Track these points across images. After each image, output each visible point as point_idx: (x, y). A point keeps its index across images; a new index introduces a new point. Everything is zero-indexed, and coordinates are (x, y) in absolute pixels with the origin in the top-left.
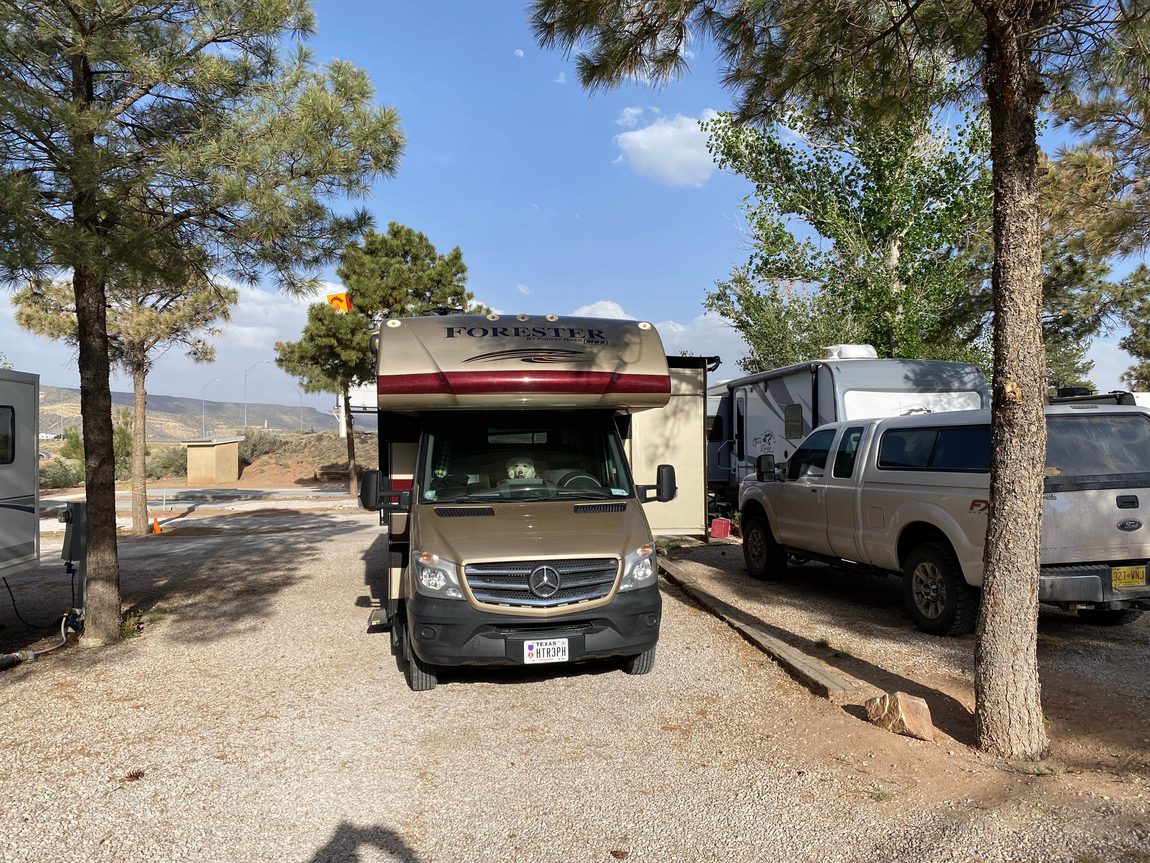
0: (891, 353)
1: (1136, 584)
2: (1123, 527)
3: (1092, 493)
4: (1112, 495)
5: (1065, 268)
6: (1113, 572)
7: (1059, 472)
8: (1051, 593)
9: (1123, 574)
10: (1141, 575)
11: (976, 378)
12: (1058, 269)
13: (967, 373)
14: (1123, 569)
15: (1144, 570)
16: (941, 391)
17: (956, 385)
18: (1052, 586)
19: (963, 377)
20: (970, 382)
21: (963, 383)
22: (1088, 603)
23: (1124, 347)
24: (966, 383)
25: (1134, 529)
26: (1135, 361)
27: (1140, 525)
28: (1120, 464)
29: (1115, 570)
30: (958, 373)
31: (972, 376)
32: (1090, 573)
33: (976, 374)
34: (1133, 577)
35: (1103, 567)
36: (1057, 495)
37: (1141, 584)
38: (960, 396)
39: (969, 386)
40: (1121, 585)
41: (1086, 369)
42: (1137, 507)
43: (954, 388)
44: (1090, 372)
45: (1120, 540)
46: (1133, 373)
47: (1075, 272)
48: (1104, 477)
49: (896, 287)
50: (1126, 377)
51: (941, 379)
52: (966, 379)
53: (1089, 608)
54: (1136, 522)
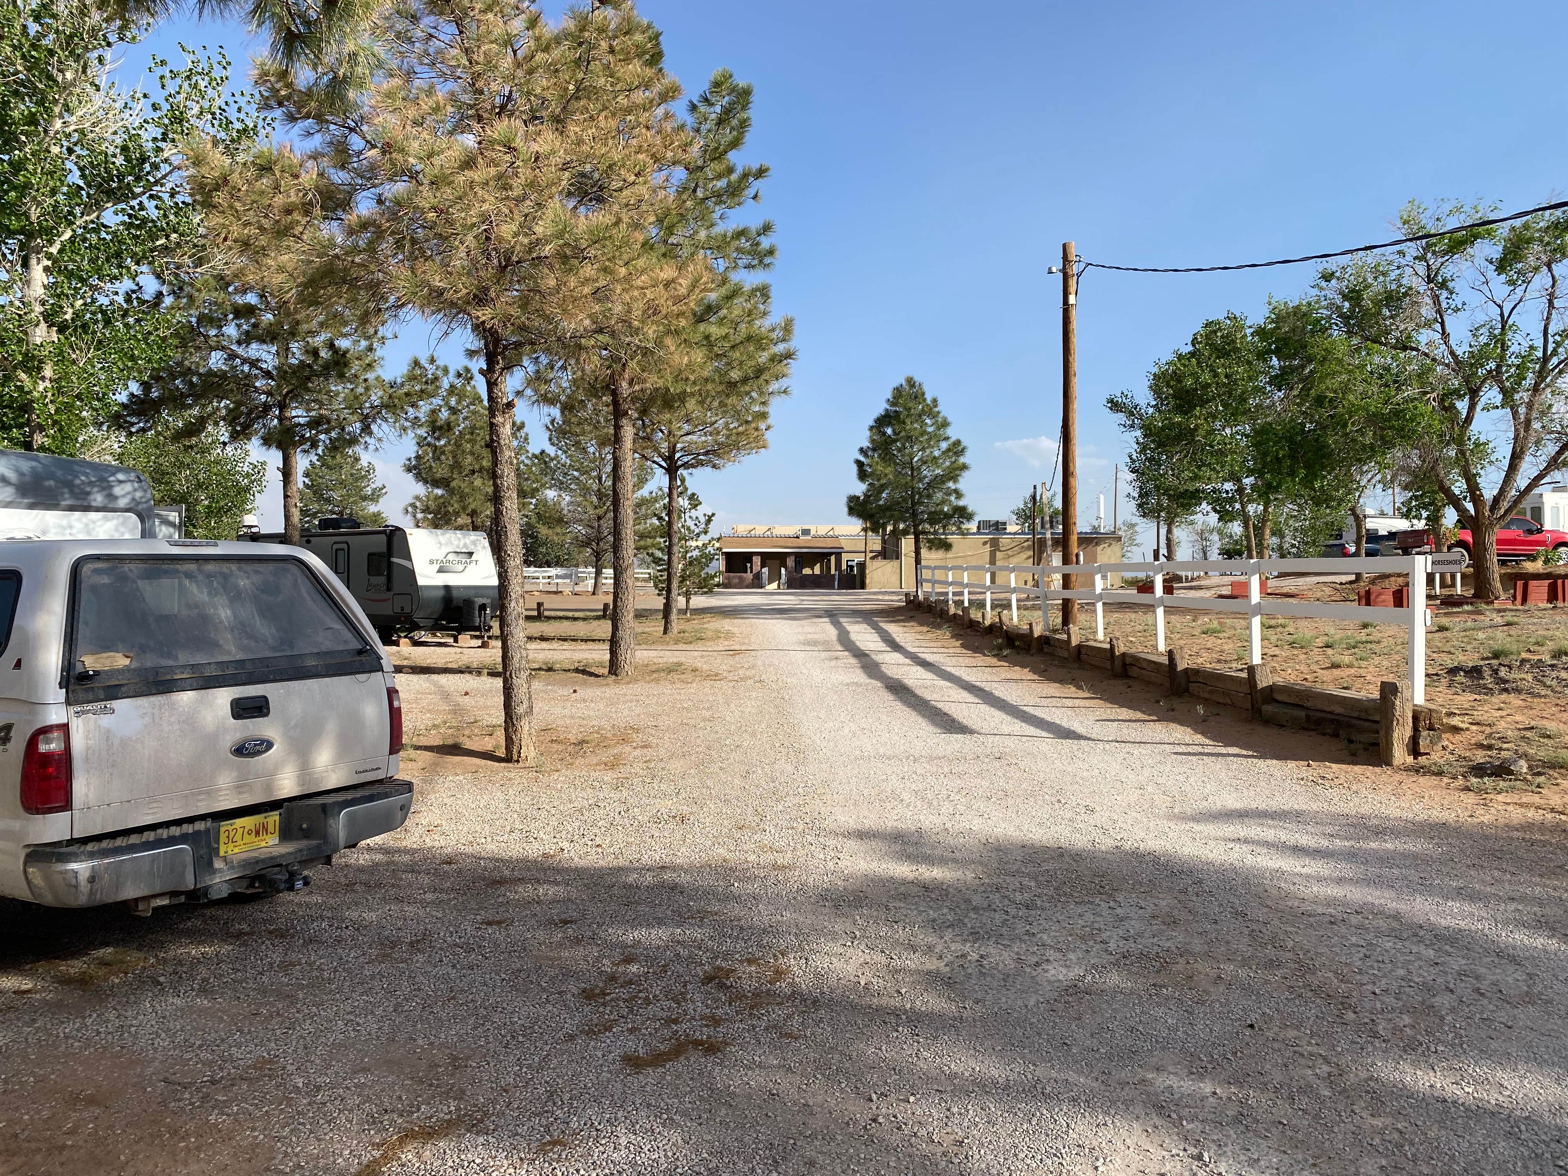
0: (30, 443)
1: (263, 844)
2: (240, 751)
3: (186, 698)
4: (224, 697)
5: (324, 354)
6: (222, 829)
7: (127, 662)
8: (92, 893)
9: (240, 831)
10: (271, 828)
11: (135, 490)
12: (315, 353)
13: (121, 482)
14: (239, 822)
15: (277, 818)
16: (71, 509)
17: (98, 498)
18: (92, 879)
19: (111, 487)
20: (123, 496)
21: (112, 497)
22: (173, 894)
23: (409, 470)
24: (116, 498)
25: (259, 753)
26: (420, 489)
27: (270, 745)
28: (246, 642)
29: (225, 826)
30: (103, 479)
31: (128, 487)
32: (172, 841)
33: (136, 485)
34: (257, 833)
35: (200, 826)
36: (116, 704)
37: (271, 843)
38: (107, 519)
39: (122, 503)
40: (236, 850)
41: (375, 497)
42: (267, 714)
43: (94, 504)
44: (381, 500)
45: (234, 774)
46: (418, 504)
47: (337, 363)
48: (213, 667)
49: (41, 334)
50: (410, 509)
51: (70, 485)
52: (118, 490)
53: (175, 901)
54: (263, 741)
